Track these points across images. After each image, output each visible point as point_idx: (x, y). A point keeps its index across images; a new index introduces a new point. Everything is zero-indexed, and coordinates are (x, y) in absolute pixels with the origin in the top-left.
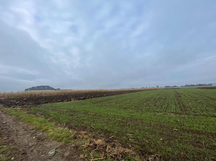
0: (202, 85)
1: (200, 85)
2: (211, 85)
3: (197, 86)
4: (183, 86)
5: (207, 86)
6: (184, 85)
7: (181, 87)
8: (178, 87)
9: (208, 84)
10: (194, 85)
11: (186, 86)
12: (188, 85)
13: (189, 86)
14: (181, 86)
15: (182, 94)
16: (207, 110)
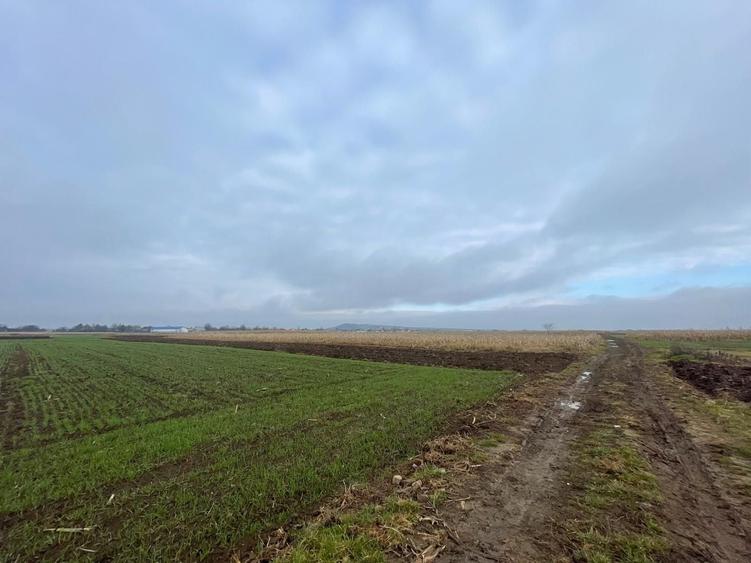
0: (129, 329)
1: (122, 329)
2: (149, 331)
3: (113, 330)
4: (63, 330)
5: (138, 334)
6: (70, 327)
7: (58, 330)
8: (43, 330)
9: (142, 327)
10: (104, 329)
11: (79, 328)
12: (87, 326)
13: (88, 329)
14: (56, 328)
15: (42, 360)
16: (95, 412)
